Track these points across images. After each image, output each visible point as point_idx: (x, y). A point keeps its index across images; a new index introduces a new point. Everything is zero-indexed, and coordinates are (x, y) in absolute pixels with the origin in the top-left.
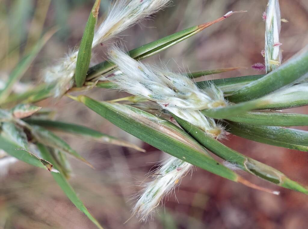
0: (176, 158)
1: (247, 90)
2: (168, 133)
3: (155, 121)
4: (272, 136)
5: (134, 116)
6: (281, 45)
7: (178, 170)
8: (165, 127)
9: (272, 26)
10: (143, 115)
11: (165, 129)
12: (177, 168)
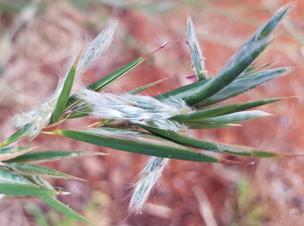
0: (155, 157)
1: (197, 95)
2: (147, 140)
3: (131, 134)
4: (213, 123)
5: (111, 134)
6: (206, 59)
7: (160, 166)
8: (142, 137)
9: (195, 48)
10: (119, 132)
11: (144, 138)
12: (159, 165)
